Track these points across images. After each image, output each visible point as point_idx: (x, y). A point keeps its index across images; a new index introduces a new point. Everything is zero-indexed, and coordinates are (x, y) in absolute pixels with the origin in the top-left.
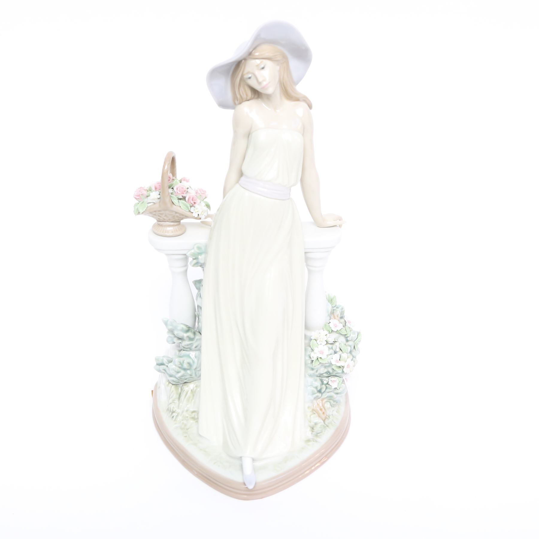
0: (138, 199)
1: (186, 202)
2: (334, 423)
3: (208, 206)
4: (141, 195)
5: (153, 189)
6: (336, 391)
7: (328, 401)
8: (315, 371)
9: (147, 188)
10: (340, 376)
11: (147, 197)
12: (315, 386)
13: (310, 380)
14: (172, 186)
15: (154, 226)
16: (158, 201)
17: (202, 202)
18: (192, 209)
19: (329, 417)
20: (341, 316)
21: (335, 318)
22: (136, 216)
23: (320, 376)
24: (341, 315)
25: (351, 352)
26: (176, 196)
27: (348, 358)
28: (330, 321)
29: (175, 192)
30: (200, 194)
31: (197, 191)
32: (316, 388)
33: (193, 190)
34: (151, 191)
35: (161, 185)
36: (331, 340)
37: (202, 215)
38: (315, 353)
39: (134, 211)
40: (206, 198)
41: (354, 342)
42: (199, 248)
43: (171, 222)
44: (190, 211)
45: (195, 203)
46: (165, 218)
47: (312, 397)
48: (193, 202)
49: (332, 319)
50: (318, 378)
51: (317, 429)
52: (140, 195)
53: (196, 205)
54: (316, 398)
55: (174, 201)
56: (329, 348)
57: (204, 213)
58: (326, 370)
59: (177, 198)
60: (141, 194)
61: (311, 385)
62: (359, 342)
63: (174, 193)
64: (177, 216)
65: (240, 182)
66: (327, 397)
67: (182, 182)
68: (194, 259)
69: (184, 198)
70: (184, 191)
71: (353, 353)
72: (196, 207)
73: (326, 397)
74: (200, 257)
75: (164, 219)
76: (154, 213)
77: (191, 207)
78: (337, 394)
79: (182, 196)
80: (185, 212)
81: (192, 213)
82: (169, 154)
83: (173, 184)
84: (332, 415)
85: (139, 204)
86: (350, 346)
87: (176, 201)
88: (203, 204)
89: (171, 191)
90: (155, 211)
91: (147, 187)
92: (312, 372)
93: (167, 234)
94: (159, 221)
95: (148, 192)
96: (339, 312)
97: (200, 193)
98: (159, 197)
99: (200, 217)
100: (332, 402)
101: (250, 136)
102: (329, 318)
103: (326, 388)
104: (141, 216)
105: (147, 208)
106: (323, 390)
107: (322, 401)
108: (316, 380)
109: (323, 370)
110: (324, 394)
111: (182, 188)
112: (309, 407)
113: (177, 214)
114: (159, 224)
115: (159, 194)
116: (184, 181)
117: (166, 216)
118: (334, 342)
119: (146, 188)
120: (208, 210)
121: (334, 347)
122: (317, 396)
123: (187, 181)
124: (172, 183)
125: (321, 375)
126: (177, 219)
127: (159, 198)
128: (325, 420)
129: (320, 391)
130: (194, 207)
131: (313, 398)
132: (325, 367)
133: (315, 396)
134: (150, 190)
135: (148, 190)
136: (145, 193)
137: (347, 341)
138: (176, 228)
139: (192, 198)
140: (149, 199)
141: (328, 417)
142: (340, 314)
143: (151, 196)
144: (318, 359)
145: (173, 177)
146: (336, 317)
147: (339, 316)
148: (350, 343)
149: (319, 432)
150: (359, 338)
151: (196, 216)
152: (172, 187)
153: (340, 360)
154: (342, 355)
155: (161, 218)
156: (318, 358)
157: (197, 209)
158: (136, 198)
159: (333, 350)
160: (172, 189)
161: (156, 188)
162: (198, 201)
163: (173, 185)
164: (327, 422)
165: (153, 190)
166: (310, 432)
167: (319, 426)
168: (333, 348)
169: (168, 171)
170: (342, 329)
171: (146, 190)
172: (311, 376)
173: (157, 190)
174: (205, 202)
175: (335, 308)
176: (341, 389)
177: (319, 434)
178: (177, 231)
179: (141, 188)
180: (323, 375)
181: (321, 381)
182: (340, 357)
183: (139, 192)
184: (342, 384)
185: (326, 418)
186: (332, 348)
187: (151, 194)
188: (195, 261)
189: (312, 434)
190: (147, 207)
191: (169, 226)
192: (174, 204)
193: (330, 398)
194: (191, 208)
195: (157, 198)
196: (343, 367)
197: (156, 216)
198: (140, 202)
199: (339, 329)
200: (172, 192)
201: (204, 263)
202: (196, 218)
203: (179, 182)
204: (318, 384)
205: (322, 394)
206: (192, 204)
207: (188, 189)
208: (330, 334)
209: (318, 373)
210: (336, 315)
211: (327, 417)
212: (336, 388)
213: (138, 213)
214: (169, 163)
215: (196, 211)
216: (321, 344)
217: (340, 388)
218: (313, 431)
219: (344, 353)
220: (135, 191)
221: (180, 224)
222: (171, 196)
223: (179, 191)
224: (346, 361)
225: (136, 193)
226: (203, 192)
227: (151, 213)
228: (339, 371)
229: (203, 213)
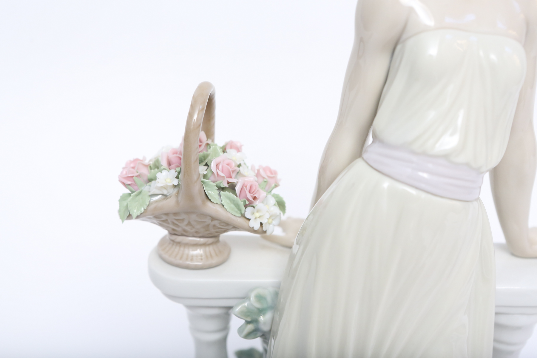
0: (129, 187)
1: (236, 195)
3: (281, 205)
4: (136, 176)
5: (164, 164)
9: (150, 161)
11: (150, 180)
14: (205, 159)
15: (162, 243)
16: (175, 191)
17: (269, 196)
18: (248, 212)
22: (123, 222)
26: (214, 182)
29: (213, 173)
30: (264, 178)
31: (258, 171)
33: (250, 168)
34: (158, 168)
35: (182, 157)
37: (269, 224)
39: (119, 211)
40: (276, 186)
42: (260, 298)
43: (200, 237)
44: (243, 216)
45: (255, 198)
46: (188, 228)
48: (252, 196)
52: (133, 177)
53: (257, 203)
55: (210, 192)
57: (273, 220)
59: (217, 186)
60: (137, 174)
63: (210, 175)
64: (214, 226)
65: (365, 156)
67: (228, 150)
68: (248, 323)
69: (232, 187)
70: (233, 171)
72: (256, 207)
74: (262, 318)
75: (184, 231)
76: (164, 217)
77: (246, 206)
79: (228, 183)
80: (233, 217)
81: (247, 221)
82: (204, 87)
83: (208, 156)
85: (131, 197)
87: (213, 193)
88: (272, 201)
89: (202, 169)
90: (167, 214)
91: (149, 157)
93: (189, 263)
94: (173, 233)
95: (152, 171)
97: (266, 177)
98: (176, 182)
99: (264, 229)
101: (399, 47)
104: (133, 222)
105: (148, 206)
111: (228, 165)
113: (215, 222)
114: (173, 241)
115: (177, 177)
116: (231, 148)
117: (189, 224)
119: (147, 162)
120: (282, 213)
123: (238, 150)
124: (205, 152)
126: (212, 231)
127: (175, 186)
130: (254, 207)
134: (157, 166)
135: (152, 166)
136: (145, 171)
138: (210, 249)
139: (248, 188)
140: (153, 187)
143: (157, 180)
145: (207, 140)
151: (257, 227)
152: (206, 161)
155: (179, 229)
157: (257, 212)
158: (124, 184)
160: (207, 167)
161: (169, 164)
162: (262, 194)
163: (209, 158)
165: (162, 168)
169: (200, 125)
171: (146, 166)
173: (172, 166)
174: (276, 196)
178: (211, 256)
179: (136, 160)
183: (132, 170)
187: (159, 175)
188: (250, 327)
190: (148, 204)
191: (196, 245)
192: (210, 200)
194: (246, 210)
195: (171, 184)
197: (168, 223)
198: (133, 192)
200: (205, 172)
201: (270, 330)
202: (255, 232)
203: (220, 151)
206: (248, 200)
207: (241, 167)
213: (128, 217)
214: (203, 109)
215: (257, 215)
220: (124, 168)
221: (218, 241)
222: (202, 182)
223: (222, 172)
225: (124, 172)
226: (272, 173)
227: (156, 217)
229: (270, 220)
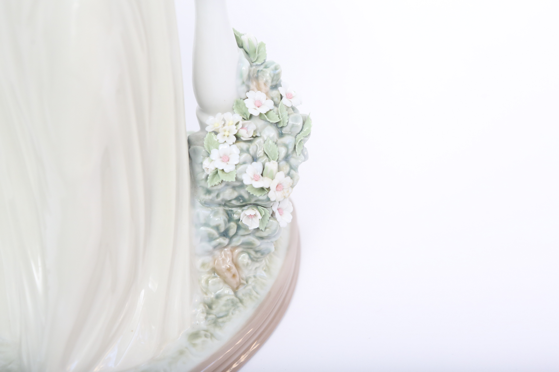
2: (257, 293)
6: (259, 234)
7: (245, 252)
8: (214, 195)
10: (264, 205)
12: (213, 224)
13: (203, 212)
19: (247, 282)
20: (274, 83)
21: (259, 89)
23: (225, 205)
24: (272, 81)
25: (287, 158)
27: (279, 170)
28: (248, 94)
32: (217, 228)
36: (245, 135)
38: (212, 160)
41: (296, 137)
47: (209, 246)
49: (253, 90)
50: (221, 209)
51: (218, 309)
54: (220, 247)
56: (242, 151)
58: (235, 194)
61: (206, 225)
62: (306, 137)
66: (243, 244)
71: (293, 161)
73: (239, 244)
78: (262, 238)
84: (255, 277)
86: (286, 146)
92: (208, 197)
96: (268, 75)
100: (252, 253)
102: (244, 88)
103: (239, 227)
106: (232, 232)
107: (232, 251)
108: (216, 214)
109: (228, 194)
110: (235, 239)
112: (203, 265)
118: (252, 137)
121: (252, 147)
122: (220, 244)
125: (226, 203)
128: (237, 288)
129: (225, 234)
131: (211, 248)
132: (234, 188)
133: (214, 243)
137: (281, 135)
141: (245, 282)
142: (270, 81)
144: (219, 172)
146: (262, 86)
147: (269, 84)
148: (288, 140)
149: (221, 315)
150: (305, 130)
153: (262, 175)
154: (267, 164)
156: (217, 172)
159: (249, 153)
164: (241, 292)
166: (202, 316)
167: (223, 301)
168: (250, 150)
170: (270, 110)
172: (206, 204)
175: (261, 68)
176: (267, 230)
177: (220, 320)
180: (232, 204)
181: (228, 214)
182: (264, 169)
184: (271, 221)
185: (240, 284)
186: (248, 150)
189: (206, 318)
193: (248, 246)
196: (269, 189)
199: (263, 111)
204: (220, 219)
205: (231, 238)
208: (246, 122)
209: (219, 199)
210: (262, 82)
211: (243, 281)
212: (258, 228)
216: (225, 142)
217: (266, 228)
218: (208, 313)
219: (272, 161)
224: (273, 179)
228: (261, 196)
